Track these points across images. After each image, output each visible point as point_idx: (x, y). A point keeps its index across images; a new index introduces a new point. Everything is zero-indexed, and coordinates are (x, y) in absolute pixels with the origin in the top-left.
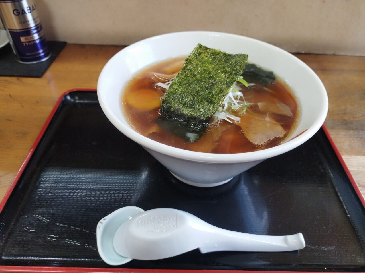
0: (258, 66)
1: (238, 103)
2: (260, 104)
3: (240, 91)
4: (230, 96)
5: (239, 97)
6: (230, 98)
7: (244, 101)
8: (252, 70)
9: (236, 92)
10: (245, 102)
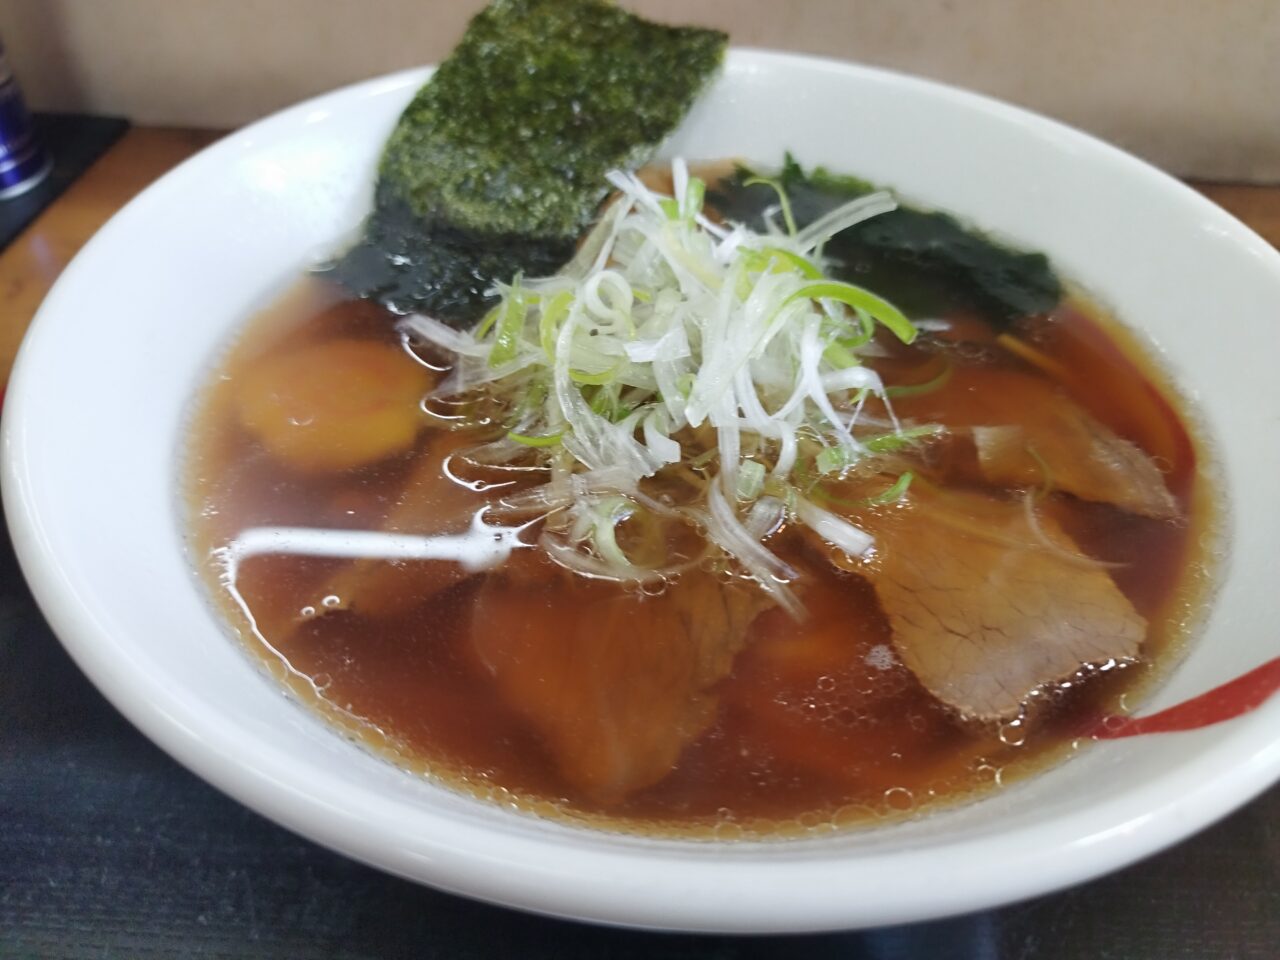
0: (966, 226)
1: (858, 432)
2: (985, 437)
3: (868, 362)
4: (810, 392)
5: (861, 398)
6: (810, 403)
7: (890, 419)
8: (934, 244)
9: (842, 368)
10: (895, 421)
